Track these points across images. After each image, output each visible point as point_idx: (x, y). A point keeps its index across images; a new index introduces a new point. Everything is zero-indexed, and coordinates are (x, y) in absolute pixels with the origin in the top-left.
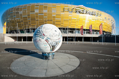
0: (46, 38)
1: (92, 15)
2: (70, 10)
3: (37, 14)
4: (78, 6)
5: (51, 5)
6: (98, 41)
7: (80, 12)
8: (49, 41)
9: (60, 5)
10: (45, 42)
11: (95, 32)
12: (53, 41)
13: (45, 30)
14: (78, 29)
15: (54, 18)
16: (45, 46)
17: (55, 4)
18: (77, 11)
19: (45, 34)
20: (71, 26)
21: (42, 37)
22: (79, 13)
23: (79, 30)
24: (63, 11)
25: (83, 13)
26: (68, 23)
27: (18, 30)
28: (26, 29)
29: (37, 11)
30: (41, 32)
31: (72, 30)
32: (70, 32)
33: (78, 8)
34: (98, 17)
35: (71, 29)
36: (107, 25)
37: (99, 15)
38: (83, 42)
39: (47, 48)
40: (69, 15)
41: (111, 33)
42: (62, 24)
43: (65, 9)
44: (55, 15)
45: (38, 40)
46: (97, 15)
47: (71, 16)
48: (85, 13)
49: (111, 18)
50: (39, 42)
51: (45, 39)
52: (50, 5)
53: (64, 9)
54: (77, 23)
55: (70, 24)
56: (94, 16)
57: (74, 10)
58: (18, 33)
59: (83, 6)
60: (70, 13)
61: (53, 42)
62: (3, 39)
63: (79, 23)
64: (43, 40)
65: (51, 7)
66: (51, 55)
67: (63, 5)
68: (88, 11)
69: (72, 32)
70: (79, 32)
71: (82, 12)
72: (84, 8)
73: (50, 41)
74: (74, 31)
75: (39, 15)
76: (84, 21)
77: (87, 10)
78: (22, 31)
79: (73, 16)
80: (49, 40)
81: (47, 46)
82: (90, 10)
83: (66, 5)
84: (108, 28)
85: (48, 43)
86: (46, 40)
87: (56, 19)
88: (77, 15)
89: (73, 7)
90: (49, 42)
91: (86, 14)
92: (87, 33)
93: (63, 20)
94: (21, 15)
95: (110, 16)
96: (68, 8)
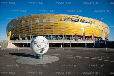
1: (87, 23)
2: (67, 19)
3: (37, 23)
4: (73, 16)
5: (50, 15)
6: (93, 47)
7: (75, 21)
9: (57, 15)
10: (37, 47)
15: (52, 26)
17: (53, 14)
19: (37, 42)
20: (68, 33)
21: (35, 44)
24: (60, 21)
25: (78, 22)
26: (65, 31)
27: (20, 37)
28: (27, 36)
29: (37, 21)
32: (67, 38)
33: (73, 17)
35: (68, 36)
37: (93, 23)
38: (79, 48)
40: (66, 24)
42: (59, 32)
44: (53, 24)
45: (33, 46)
46: (91, 23)
47: (68, 24)
48: (80, 21)
49: (105, 25)
52: (48, 15)
53: (61, 19)
54: (73, 31)
55: (67, 31)
56: (88, 24)
58: (20, 40)
59: (77, 15)
60: (67, 22)
61: (42, 47)
62: (6, 45)
63: (75, 31)
65: (50, 17)
66: (41, 56)
67: (60, 15)
68: (83, 20)
69: (69, 39)
72: (79, 17)
74: (71, 38)
75: (39, 24)
76: (79, 28)
78: (23, 38)
82: (85, 19)
83: (63, 15)
88: (73, 23)
89: (69, 17)
93: (60, 28)
94: (24, 24)
95: (103, 23)
96: (64, 17)
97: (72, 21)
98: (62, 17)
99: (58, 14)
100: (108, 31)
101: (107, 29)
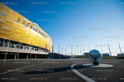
2: (26, 24)
15: (1, 24)
18: (32, 27)
22: (34, 29)
24: (18, 22)
25: (36, 31)
38: (36, 59)
40: (24, 29)
42: (11, 36)
43: (20, 20)
48: (38, 31)
56: (43, 36)
71: (36, 29)
72: (38, 27)
77: (40, 30)
87: (4, 26)
97: (31, 28)
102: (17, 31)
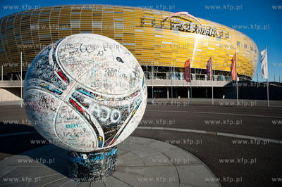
0: (74, 90)
1: (209, 35)
2: (158, 23)
3: (75, 31)
4: (176, 14)
5: (112, 10)
6: (224, 97)
8: (87, 106)
9: (132, 11)
10: (70, 108)
11: (216, 77)
12: (106, 103)
13: (68, 56)
14: (178, 69)
16: (70, 130)
17: (120, 8)
18: (173, 26)
19: (67, 70)
20: (162, 60)
21: (52, 87)
22: (179, 30)
23: (179, 71)
24: (141, 26)
25: (187, 31)
26: (153, 55)
29: (75, 25)
30: (51, 62)
31: (162, 72)
32: (159, 75)
33: (175, 19)
34: (223, 41)
35: (160, 68)
36: (241, 58)
37: (224, 37)
39: (81, 139)
40: (156, 36)
41: (249, 78)
42: (137, 58)
43: (145, 21)
44: (121, 35)
45: (37, 99)
46: (219, 36)
47: (160, 36)
48: (192, 30)
49: (250, 43)
50: (42, 110)
51: (67, 95)
53: (142, 21)
54: (174, 55)
55: (157, 56)
56: (212, 37)
57: (167, 24)
59: (187, 13)
61: (109, 110)
63: (178, 55)
64: (60, 103)
65: (112, 15)
66: (102, 161)
67: (140, 11)
68: (200, 26)
69: (163, 76)
70: (179, 75)
71: (185, 27)
72: (191, 19)
73: (93, 108)
74: (167, 74)
76: (190, 49)
77: (197, 23)
79: (163, 37)
80: (87, 100)
81: (78, 129)
82: (205, 24)
83: (147, 10)
84: (245, 67)
85: (82, 112)
86: (72, 102)
87: (123, 44)
88: (174, 34)
89: (165, 17)
90: (89, 111)
91: (195, 34)
92: (197, 77)
93: (141, 47)
94: (35, 33)
95: (248, 38)
96: (152, 18)
97: (171, 29)
98: (146, 17)
99: (134, 8)
100: (256, 59)
101: (254, 52)
102: (145, 44)
